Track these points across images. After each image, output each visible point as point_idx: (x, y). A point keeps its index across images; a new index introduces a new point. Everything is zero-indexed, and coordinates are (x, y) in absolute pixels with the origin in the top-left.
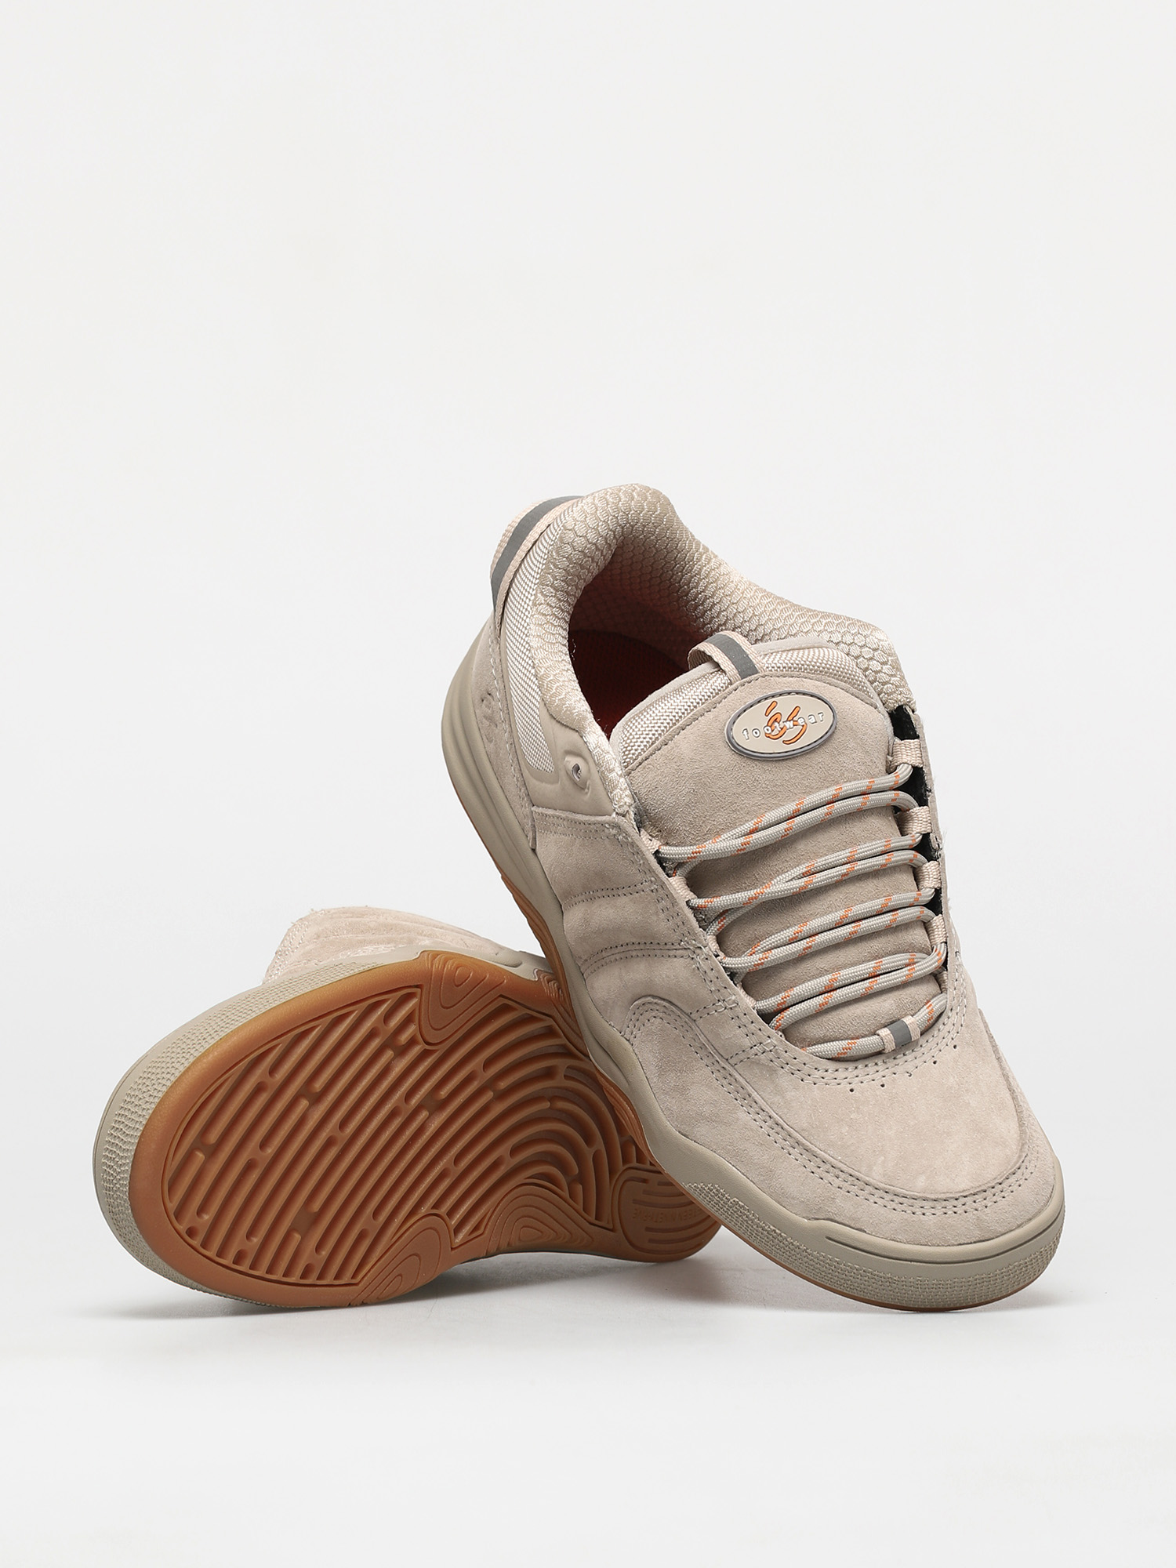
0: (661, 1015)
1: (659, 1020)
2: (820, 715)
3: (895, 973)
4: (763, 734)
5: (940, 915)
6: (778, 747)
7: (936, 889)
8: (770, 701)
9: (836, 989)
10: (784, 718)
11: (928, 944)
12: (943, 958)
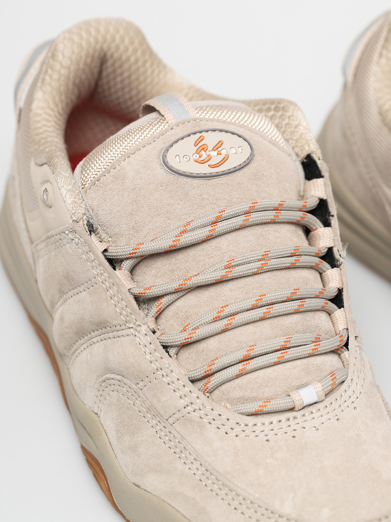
0: (117, 387)
1: (116, 393)
2: (240, 148)
3: (303, 347)
4: (192, 160)
5: (342, 309)
6: (205, 169)
7: (338, 289)
8: (198, 135)
9: (253, 358)
10: (210, 148)
11: (333, 330)
12: (345, 339)
